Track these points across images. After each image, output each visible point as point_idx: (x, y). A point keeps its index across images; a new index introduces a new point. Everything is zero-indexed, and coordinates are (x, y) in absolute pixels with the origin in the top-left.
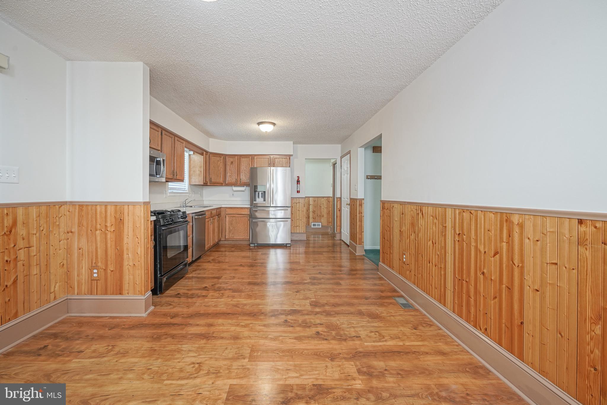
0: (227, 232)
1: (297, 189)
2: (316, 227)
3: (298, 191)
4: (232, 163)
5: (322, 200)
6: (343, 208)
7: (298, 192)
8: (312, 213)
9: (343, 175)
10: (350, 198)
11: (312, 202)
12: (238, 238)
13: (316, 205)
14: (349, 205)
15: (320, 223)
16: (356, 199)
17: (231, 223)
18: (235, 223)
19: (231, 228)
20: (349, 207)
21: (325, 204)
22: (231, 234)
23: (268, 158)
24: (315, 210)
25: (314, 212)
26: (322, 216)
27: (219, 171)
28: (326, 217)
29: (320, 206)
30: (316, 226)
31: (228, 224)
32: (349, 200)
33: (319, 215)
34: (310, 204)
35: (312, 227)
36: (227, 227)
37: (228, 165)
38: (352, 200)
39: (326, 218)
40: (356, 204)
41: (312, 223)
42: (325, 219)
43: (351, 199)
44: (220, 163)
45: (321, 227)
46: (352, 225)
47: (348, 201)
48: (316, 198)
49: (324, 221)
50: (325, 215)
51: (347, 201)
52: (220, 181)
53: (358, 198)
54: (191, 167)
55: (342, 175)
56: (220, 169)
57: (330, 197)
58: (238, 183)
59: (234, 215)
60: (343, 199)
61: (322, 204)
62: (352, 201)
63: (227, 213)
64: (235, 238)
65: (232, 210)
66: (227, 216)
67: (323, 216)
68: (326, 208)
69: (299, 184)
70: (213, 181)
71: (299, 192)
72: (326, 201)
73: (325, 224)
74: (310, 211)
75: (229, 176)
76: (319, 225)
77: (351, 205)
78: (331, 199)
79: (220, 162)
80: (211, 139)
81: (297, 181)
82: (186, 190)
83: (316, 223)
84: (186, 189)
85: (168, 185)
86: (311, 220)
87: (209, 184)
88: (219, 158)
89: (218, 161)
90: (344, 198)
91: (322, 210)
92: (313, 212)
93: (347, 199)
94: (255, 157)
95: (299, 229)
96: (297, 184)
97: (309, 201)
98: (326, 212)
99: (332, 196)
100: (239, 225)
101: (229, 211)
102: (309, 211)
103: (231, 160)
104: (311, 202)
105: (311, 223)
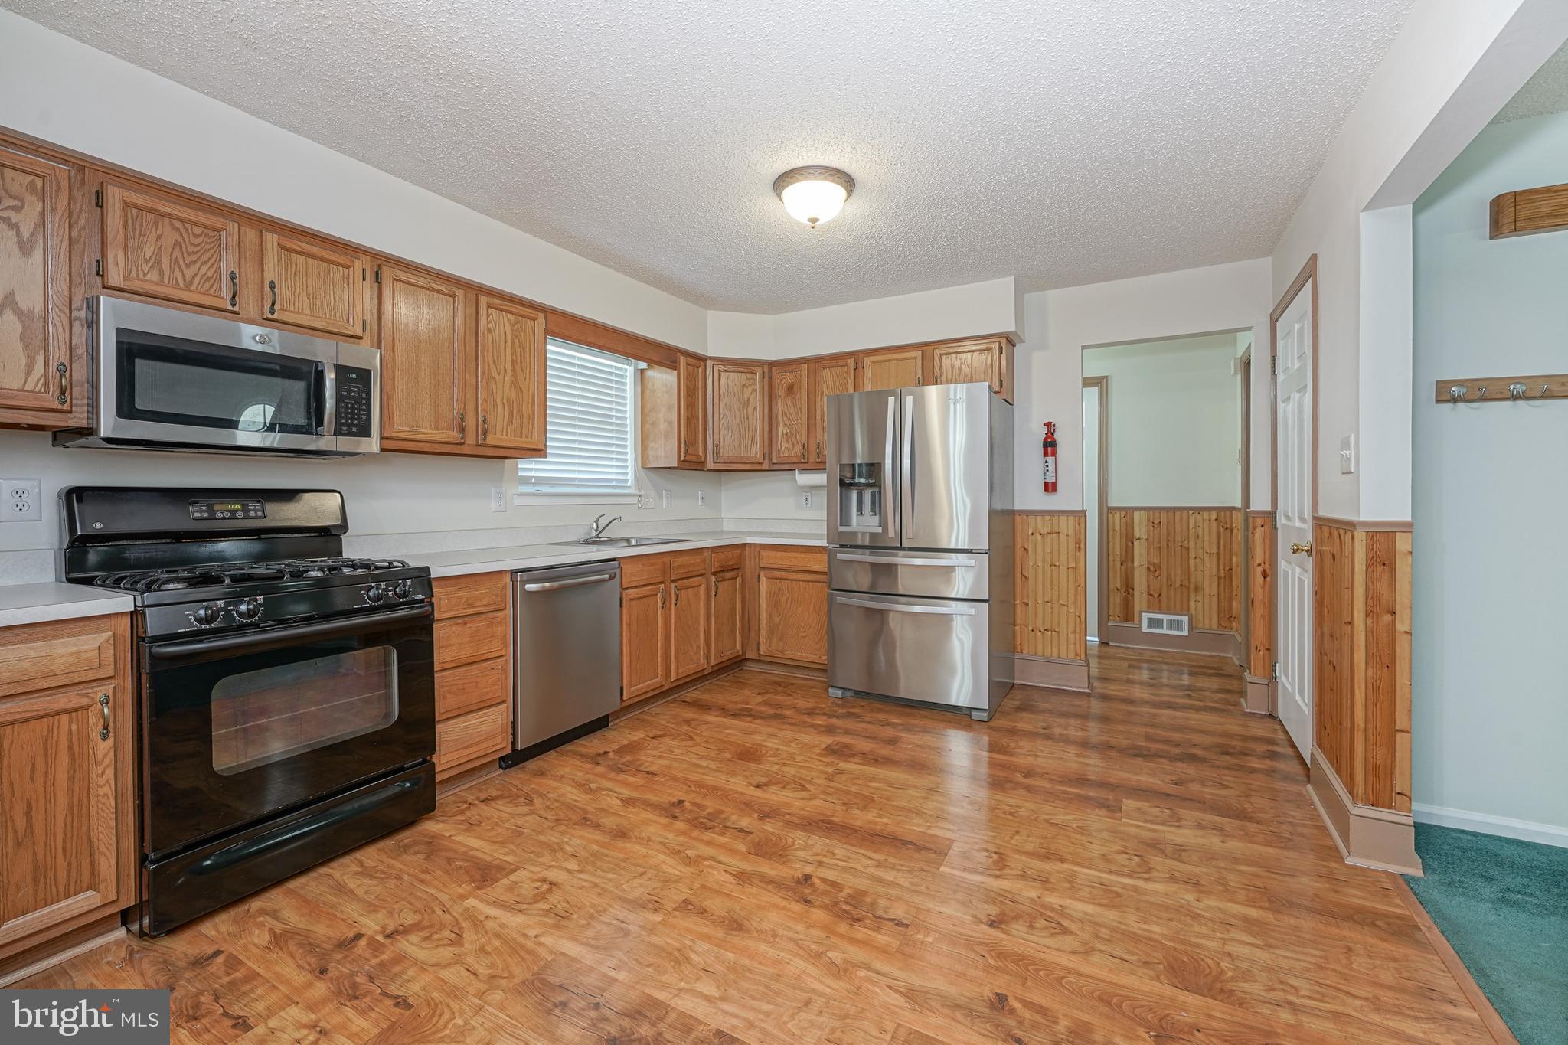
0: (763, 633)
1: (1045, 474)
2: (1165, 631)
3: (1046, 484)
4: (790, 389)
5: (1192, 521)
6: (1282, 565)
7: (1050, 488)
8: (1145, 571)
9: (1283, 402)
10: (1314, 518)
11: (1144, 530)
12: (798, 655)
13: (1164, 543)
14: (1310, 552)
15: (1185, 619)
16: (1350, 526)
17: (775, 601)
18: (789, 602)
19: (776, 619)
20: (1309, 563)
21: (1206, 538)
22: (774, 640)
23: (915, 358)
24: (1157, 561)
25: (1153, 569)
26: (1192, 586)
27: (748, 418)
28: (1215, 591)
29: (1185, 544)
30: (1162, 628)
31: (768, 605)
32: (1308, 527)
33: (1178, 584)
34: (1137, 534)
35: (1145, 629)
36: (763, 616)
37: (780, 396)
38: (1326, 530)
39: (1215, 598)
40: (1347, 550)
41: (1145, 616)
42: (1207, 601)
43: (1319, 523)
44: (751, 394)
45: (1185, 633)
46: (1328, 668)
47: (1303, 530)
48: (1164, 515)
49: (1205, 605)
50: (1207, 584)
51: (1299, 529)
52: (753, 454)
53: (1363, 518)
54: (647, 410)
55: (1279, 400)
56: (750, 413)
57: (1232, 509)
58: (811, 460)
59: (784, 574)
60: (1281, 520)
61: (1192, 538)
62: (1326, 534)
63: (761, 565)
64: (788, 654)
65: (779, 554)
66: (762, 574)
67: (1197, 589)
68: (1215, 557)
69: (1054, 454)
70: (726, 454)
71: (1054, 489)
72: (1214, 525)
73: (1207, 622)
74: (1136, 564)
75: (782, 436)
76: (1179, 625)
77: (1321, 554)
78: (1238, 519)
79: (750, 389)
80: (711, 315)
81: (1045, 441)
82: (630, 487)
83: (1165, 617)
84: (629, 484)
85: (517, 469)
86: (1140, 600)
87: (710, 465)
88: (749, 376)
89: (744, 385)
90: (1288, 518)
91: (1192, 562)
92: (1148, 568)
93: (1302, 520)
94: (865, 359)
95: (1055, 642)
96: (1046, 454)
97: (1130, 526)
98: (1215, 572)
99: (1240, 506)
100: (800, 609)
101: (769, 559)
102: (1130, 564)
103: (789, 378)
104: (1140, 530)
105: (1141, 612)
